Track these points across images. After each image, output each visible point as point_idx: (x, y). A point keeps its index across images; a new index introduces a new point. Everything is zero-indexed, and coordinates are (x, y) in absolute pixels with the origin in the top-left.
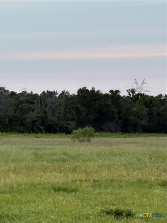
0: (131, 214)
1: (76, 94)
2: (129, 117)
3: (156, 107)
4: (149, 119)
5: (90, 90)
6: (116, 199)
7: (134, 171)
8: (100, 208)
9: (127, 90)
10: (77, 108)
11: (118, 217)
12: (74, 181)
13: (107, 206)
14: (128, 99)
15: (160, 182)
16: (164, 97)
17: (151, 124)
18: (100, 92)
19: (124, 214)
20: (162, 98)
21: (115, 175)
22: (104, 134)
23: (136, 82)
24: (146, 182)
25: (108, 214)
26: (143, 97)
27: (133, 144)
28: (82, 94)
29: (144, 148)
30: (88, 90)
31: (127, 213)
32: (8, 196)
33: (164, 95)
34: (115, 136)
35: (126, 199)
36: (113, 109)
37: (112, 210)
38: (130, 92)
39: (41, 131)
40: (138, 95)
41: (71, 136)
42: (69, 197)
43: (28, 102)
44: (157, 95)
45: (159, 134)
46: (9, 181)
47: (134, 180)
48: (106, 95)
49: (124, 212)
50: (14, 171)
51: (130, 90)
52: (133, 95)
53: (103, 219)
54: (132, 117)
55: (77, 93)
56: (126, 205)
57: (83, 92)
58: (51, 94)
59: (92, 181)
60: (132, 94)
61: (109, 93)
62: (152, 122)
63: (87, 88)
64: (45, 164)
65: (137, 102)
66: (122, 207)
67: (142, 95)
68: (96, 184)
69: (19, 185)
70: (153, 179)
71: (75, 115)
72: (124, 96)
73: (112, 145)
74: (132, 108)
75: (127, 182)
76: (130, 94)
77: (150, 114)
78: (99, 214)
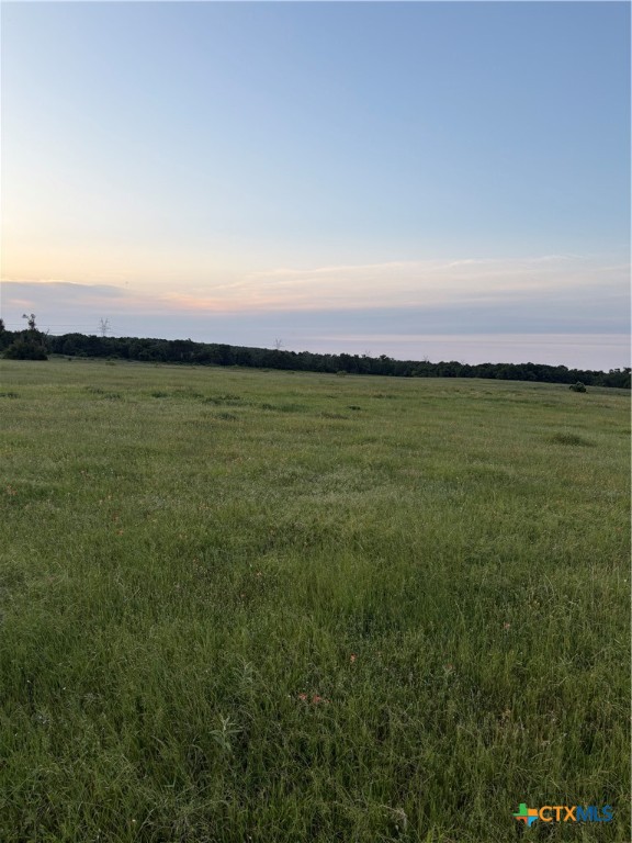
0: (360, 409)
1: (340, 356)
2: (363, 367)
3: (374, 363)
5: (346, 354)
6: (354, 402)
7: (362, 390)
8: (346, 405)
9: (362, 355)
11: (354, 409)
12: (336, 394)
13: (350, 404)
15: (373, 395)
17: (372, 370)
18: (350, 356)
19: (357, 408)
20: (377, 359)
21: (354, 392)
22: (350, 374)
24: (367, 395)
27: (363, 379)
29: (367, 381)
32: (307, 398)
34: (355, 375)
36: (355, 363)
37: (351, 407)
39: (323, 371)
41: (336, 374)
42: (334, 400)
43: (318, 358)
45: (374, 375)
47: (362, 394)
52: (364, 357)
56: (358, 404)
59: (344, 394)
61: (354, 356)
64: (324, 386)
65: (366, 361)
67: (368, 357)
69: (312, 394)
70: (370, 394)
71: (338, 365)
72: (361, 358)
73: (354, 379)
74: (364, 363)
77: (371, 366)
78: (346, 408)
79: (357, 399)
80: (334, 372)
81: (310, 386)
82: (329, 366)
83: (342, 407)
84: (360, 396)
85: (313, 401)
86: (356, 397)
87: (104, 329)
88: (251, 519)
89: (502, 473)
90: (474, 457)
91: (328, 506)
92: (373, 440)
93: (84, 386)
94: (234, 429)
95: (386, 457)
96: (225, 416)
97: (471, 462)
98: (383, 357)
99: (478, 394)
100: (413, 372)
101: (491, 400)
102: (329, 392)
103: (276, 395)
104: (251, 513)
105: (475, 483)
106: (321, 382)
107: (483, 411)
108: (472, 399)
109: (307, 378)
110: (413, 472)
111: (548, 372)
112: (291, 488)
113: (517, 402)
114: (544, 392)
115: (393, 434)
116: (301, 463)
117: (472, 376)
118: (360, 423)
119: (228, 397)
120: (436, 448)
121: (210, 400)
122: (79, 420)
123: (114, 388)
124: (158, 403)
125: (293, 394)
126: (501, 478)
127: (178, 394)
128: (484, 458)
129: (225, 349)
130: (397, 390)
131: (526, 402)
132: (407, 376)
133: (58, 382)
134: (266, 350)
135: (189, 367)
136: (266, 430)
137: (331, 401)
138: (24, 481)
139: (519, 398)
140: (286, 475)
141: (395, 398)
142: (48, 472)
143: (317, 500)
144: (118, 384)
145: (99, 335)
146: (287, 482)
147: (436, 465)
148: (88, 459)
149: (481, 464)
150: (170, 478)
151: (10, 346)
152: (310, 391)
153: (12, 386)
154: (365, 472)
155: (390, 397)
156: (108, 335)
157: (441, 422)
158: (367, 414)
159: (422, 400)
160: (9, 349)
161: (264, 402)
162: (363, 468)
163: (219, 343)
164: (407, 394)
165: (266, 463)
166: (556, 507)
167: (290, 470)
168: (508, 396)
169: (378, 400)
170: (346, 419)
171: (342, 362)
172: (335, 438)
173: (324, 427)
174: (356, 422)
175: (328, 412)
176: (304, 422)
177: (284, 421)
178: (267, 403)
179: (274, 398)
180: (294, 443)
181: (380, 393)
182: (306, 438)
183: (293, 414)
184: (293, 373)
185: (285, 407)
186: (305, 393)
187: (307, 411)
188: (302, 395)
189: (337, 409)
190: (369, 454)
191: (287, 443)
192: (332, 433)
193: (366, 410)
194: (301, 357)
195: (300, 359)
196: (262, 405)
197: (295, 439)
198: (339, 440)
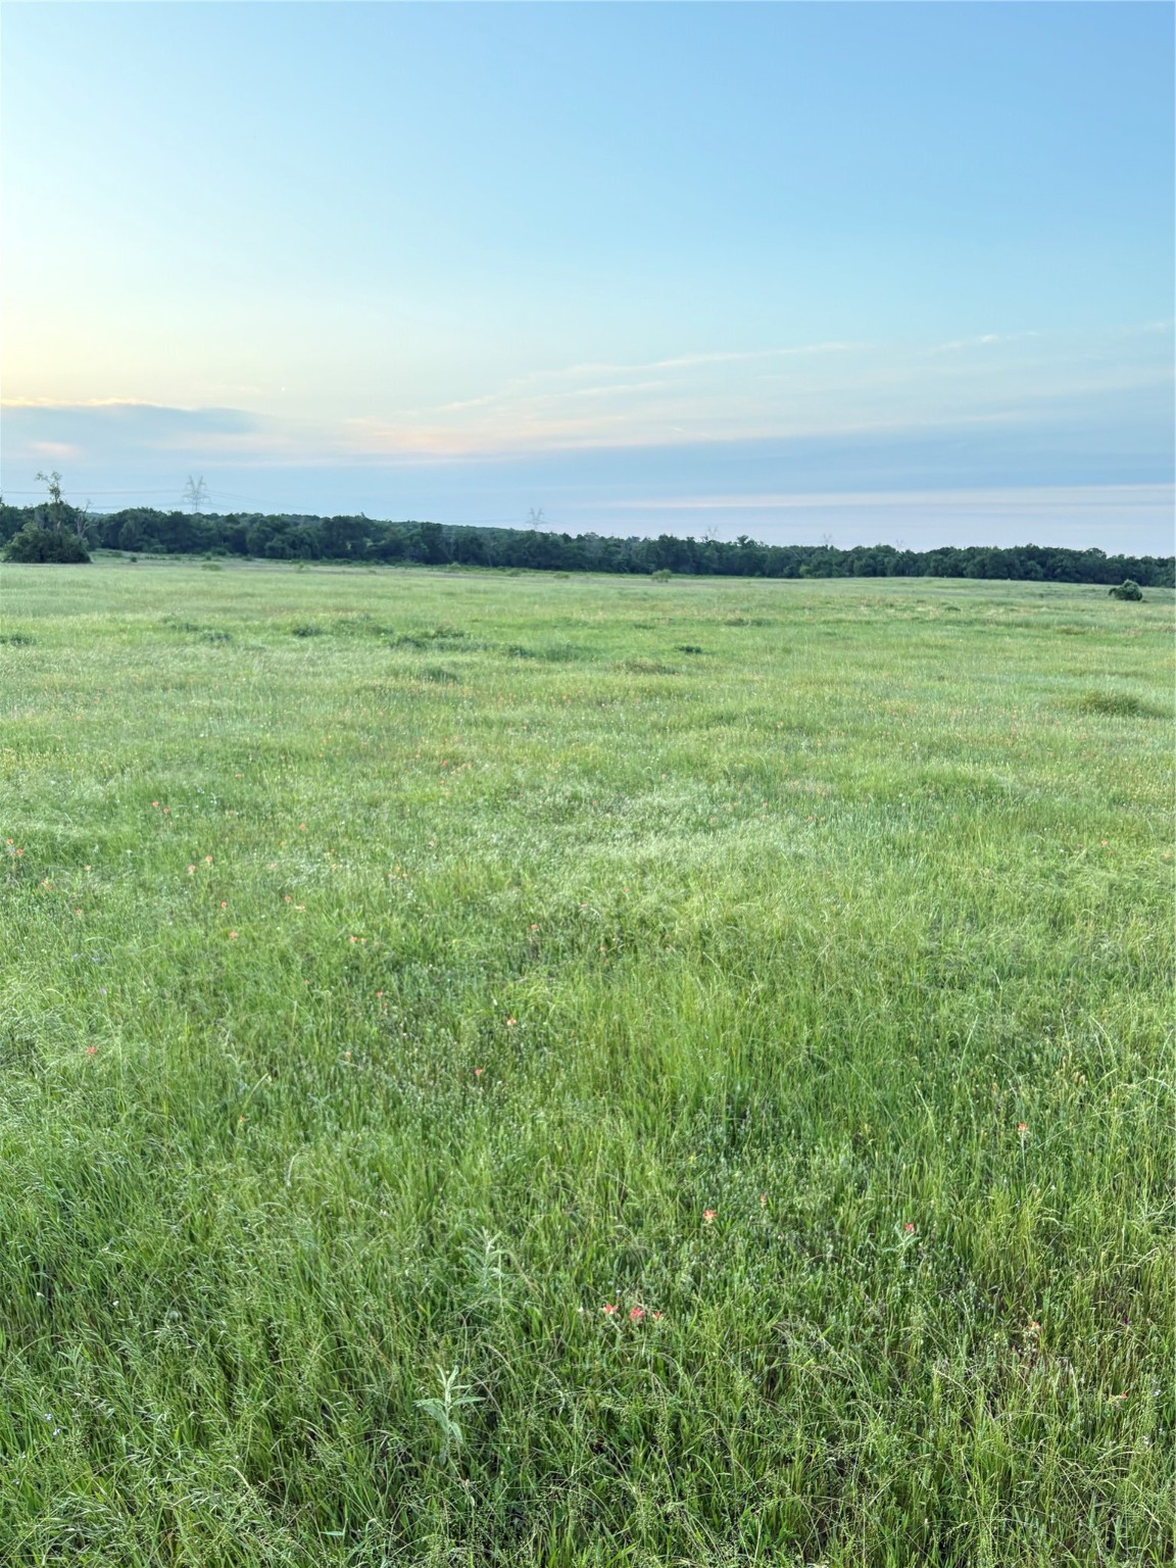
0: (700, 651)
1: (657, 540)
2: (702, 561)
3: (725, 553)
4: (719, 563)
5: (669, 537)
6: (688, 636)
7: (704, 611)
8: (674, 644)
9: (701, 538)
10: (658, 552)
11: (688, 653)
13: (680, 642)
14: (702, 545)
15: (726, 621)
16: (733, 544)
18: (677, 539)
19: (694, 650)
20: (731, 545)
21: (688, 614)
22: (679, 575)
24: (714, 621)
25: (680, 650)
26: (714, 544)
27: (705, 585)
28: (662, 540)
29: (713, 590)
30: (667, 537)
31: (696, 650)
33: (733, 542)
34: (689, 578)
35: (696, 636)
36: (688, 554)
37: (683, 647)
38: (704, 539)
40: (711, 542)
41: (651, 576)
44: (728, 542)
45: (727, 576)
47: (704, 619)
48: (683, 542)
61: (685, 540)
62: (722, 566)
63: (666, 535)
65: (709, 548)
67: (714, 542)
70: (720, 618)
71: (655, 558)
72: (699, 543)
73: (686, 586)
74: (705, 553)
75: (698, 621)
76: (704, 541)
79: (695, 630)
80: (648, 572)
81: (600, 603)
82: (636, 560)
83: (666, 647)
84: (700, 623)
85: (607, 637)
86: (692, 625)
87: (196, 496)
88: (494, 899)
89: (990, 783)
90: (931, 749)
91: (645, 868)
92: (729, 719)
93: (160, 614)
94: (455, 703)
95: (757, 755)
96: (436, 675)
97: (926, 758)
98: (742, 540)
99: (932, 611)
100: (803, 568)
101: (958, 623)
102: (635, 616)
103: (535, 627)
104: (494, 886)
105: (937, 807)
106: (622, 596)
107: (943, 647)
108: (919, 621)
109: (594, 587)
110: (810, 786)
111: (1067, 562)
112: (570, 828)
113: (1008, 625)
114: (1060, 603)
115: (770, 704)
116: (588, 773)
117: (919, 574)
118: (700, 682)
119: (440, 633)
120: (855, 732)
121: (406, 640)
122: (150, 688)
123: (219, 619)
124: (303, 649)
125: (568, 623)
126: (991, 792)
127: (344, 629)
128: (952, 750)
129: (431, 532)
130: (772, 607)
131: (1027, 625)
132: (791, 575)
133: (112, 609)
134: (511, 533)
135: (364, 569)
136: (519, 701)
137: (645, 637)
138: (40, 826)
139: (1012, 617)
140: (559, 800)
141: (769, 624)
142: (88, 805)
143: (622, 852)
144: (226, 610)
145: (187, 510)
146: (563, 814)
147: (857, 771)
148: (168, 775)
149: (947, 766)
150: (329, 812)
151: (17, 535)
152: (600, 616)
153: (20, 621)
154: (716, 789)
155: (759, 623)
156: (207, 512)
157: (861, 675)
158: (715, 662)
159: (823, 628)
160: (15, 543)
161: (511, 643)
162: (711, 781)
163: (420, 520)
164: (791, 617)
165: (520, 776)
166: (1101, 854)
167: (568, 789)
168: (991, 613)
169: (734, 629)
170: (674, 673)
171: (662, 552)
172: (654, 717)
173: (632, 693)
174: (694, 680)
175: (638, 659)
176: (591, 682)
177: (552, 683)
178: (518, 643)
179: (530, 632)
180: (573, 730)
181: (738, 615)
182: (595, 718)
183: (570, 666)
184: (567, 577)
185: (553, 651)
186: (591, 619)
187: (597, 659)
188: (585, 624)
189: (655, 654)
190: (723, 750)
191: (559, 730)
192: (646, 704)
193: (713, 654)
194: (581, 544)
195: (579, 548)
196: (507, 648)
197: (575, 721)
198: (662, 721)
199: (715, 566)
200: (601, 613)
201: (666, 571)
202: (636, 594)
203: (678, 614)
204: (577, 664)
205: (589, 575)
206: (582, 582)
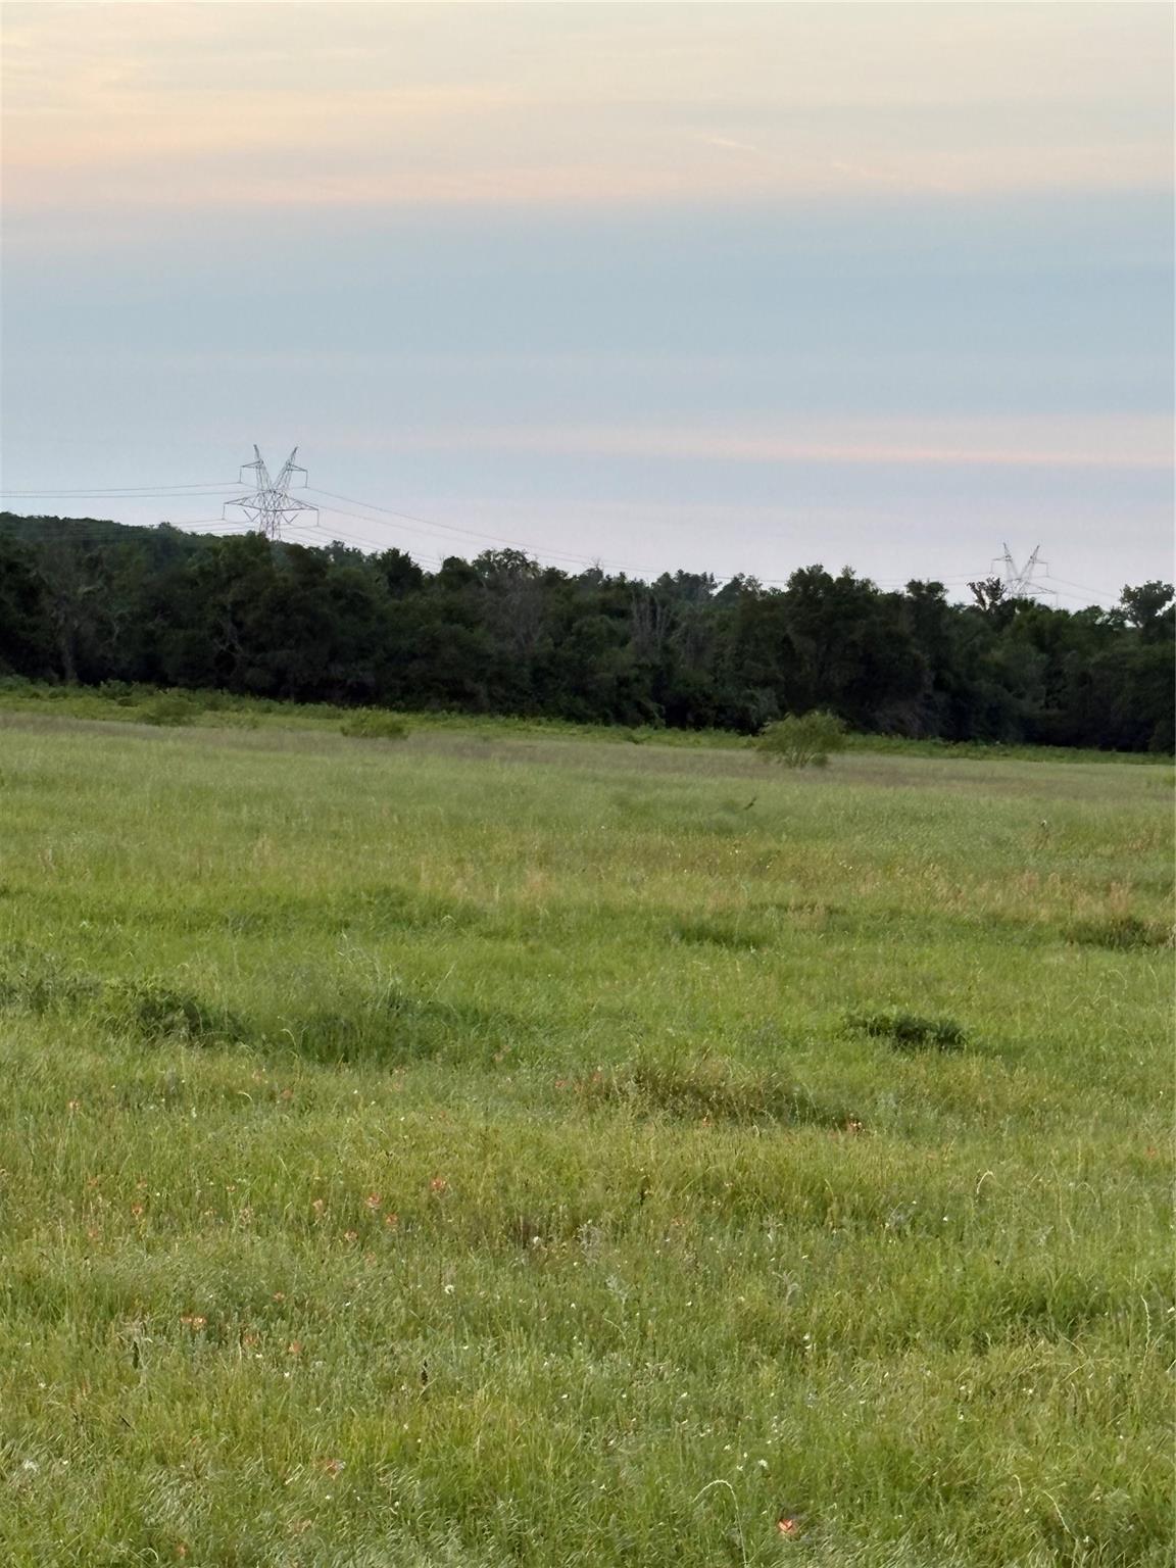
0: (956, 1039)
1: (786, 589)
2: (976, 683)
3: (1074, 652)
4: (1048, 695)
5: (834, 579)
6: (905, 981)
7: (979, 882)
8: (843, 1010)
9: (972, 586)
10: (787, 640)
11: (906, 1044)
12: (757, 909)
13: (871, 1002)
14: (974, 615)
15: (1070, 926)
16: (1107, 617)
17: (1054, 711)
18: (871, 589)
19: (930, 1035)
20: (1099, 621)
21: (907, 893)
22: (877, 740)
23: (1008, 559)
24: (1018, 923)
25: (872, 1032)
26: (1028, 614)
27: (984, 784)
28: (806, 588)
29: (1019, 801)
30: (827, 577)
31: (939, 1033)
32: (514, 949)
33: (1106, 609)
34: (917, 752)
35: (940, 980)
36: (916, 652)
37: (886, 1020)
38: (983, 592)
39: (647, 718)
40: (1013, 603)
41: (758, 741)
42: (737, 964)
43: (606, 608)
44: (1083, 608)
45: (1081, 751)
46: (521, 895)
47: (977, 917)
48: (895, 599)
49: (932, 1030)
50: (544, 860)
51: (983, 584)
52: (992, 604)
53: (850, 1047)
54: (984, 685)
55: (789, 585)
56: (940, 1002)
57: (809, 582)
58: (692, 585)
59: (820, 911)
60: (988, 600)
61: (904, 591)
62: (1060, 706)
63: (824, 570)
64: (658, 838)
65: (1007, 630)
66: (923, 1011)
67: (1026, 605)
68: (837, 923)
69: (557, 911)
70: (1044, 914)
71: (774, 667)
72: (962, 606)
73: (905, 783)
74: (989, 650)
75: (950, 921)
76: (982, 601)
77: (1052, 675)
78: (840, 1033)
79: (935, 958)
80: (745, 725)
81: (536, 839)
82: (692, 673)
83: (810, 1020)
84: (960, 929)
85: (559, 972)
86: (927, 937)
98: (1147, 599)
103: (253, 923)
106: (630, 812)
109: (510, 775)
125: (396, 913)
134: (164, 543)
136: (168, 1218)
152: (535, 887)
158: (1020, 1085)
161: (152, 980)
169: (1108, 961)
170: (842, 1124)
171: (804, 645)
172: (751, 1294)
173: (660, 1195)
174: (926, 1156)
175: (691, 1065)
176: (486, 1144)
177: (318, 1145)
178: (178, 985)
179: (233, 944)
180: (403, 1334)
181: (1122, 903)
182: (504, 1290)
183: (396, 1082)
184: (395, 732)
185: (327, 1022)
186: (493, 900)
187: (513, 1060)
188: (468, 918)
189: (764, 1042)
190: (1041, 1432)
191: (345, 1335)
192: (720, 1244)
193: (1012, 1053)
194: (464, 597)
195: (451, 615)
196: (133, 1003)
197: (413, 1303)
198: (784, 1311)
199: (1030, 707)
200: (537, 877)
201: (821, 719)
202: (690, 806)
203: (869, 891)
204: (432, 1074)
205: (490, 727)
206: (460, 751)
